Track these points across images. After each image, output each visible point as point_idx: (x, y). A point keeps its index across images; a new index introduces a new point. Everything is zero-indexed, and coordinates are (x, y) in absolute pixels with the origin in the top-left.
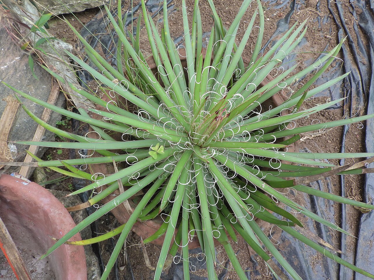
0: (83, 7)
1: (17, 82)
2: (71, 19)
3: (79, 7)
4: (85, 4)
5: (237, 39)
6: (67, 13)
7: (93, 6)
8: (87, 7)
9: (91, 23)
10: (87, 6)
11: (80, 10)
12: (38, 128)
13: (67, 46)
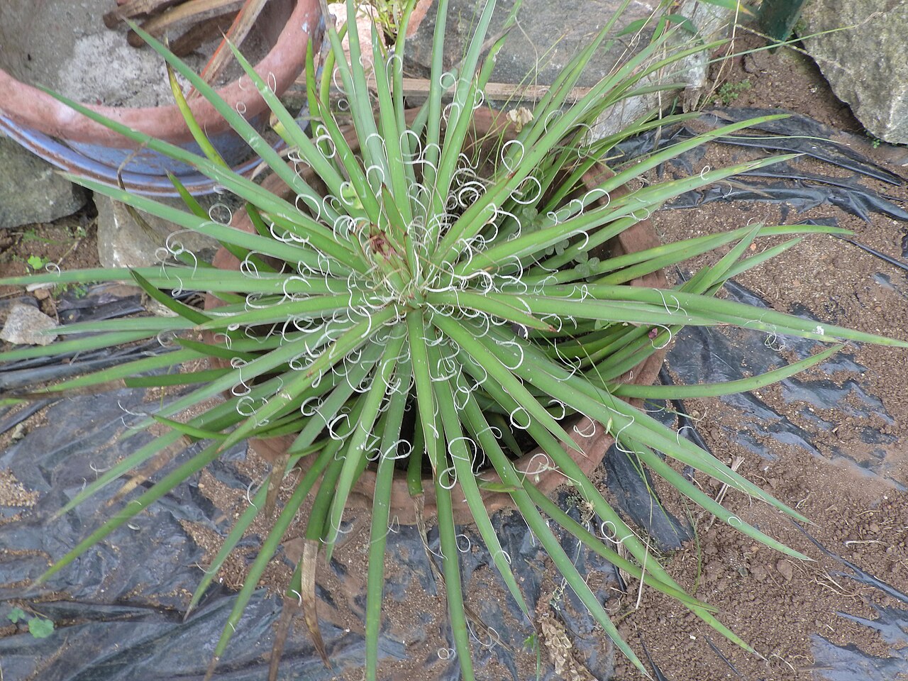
0: (848, 96)
1: (595, 25)
2: (813, 87)
3: (845, 86)
4: (856, 95)
5: (886, 498)
6: (822, 71)
7: (858, 113)
8: (852, 103)
9: (812, 124)
10: (854, 101)
11: (839, 92)
12: (504, 85)
13: (697, 76)
